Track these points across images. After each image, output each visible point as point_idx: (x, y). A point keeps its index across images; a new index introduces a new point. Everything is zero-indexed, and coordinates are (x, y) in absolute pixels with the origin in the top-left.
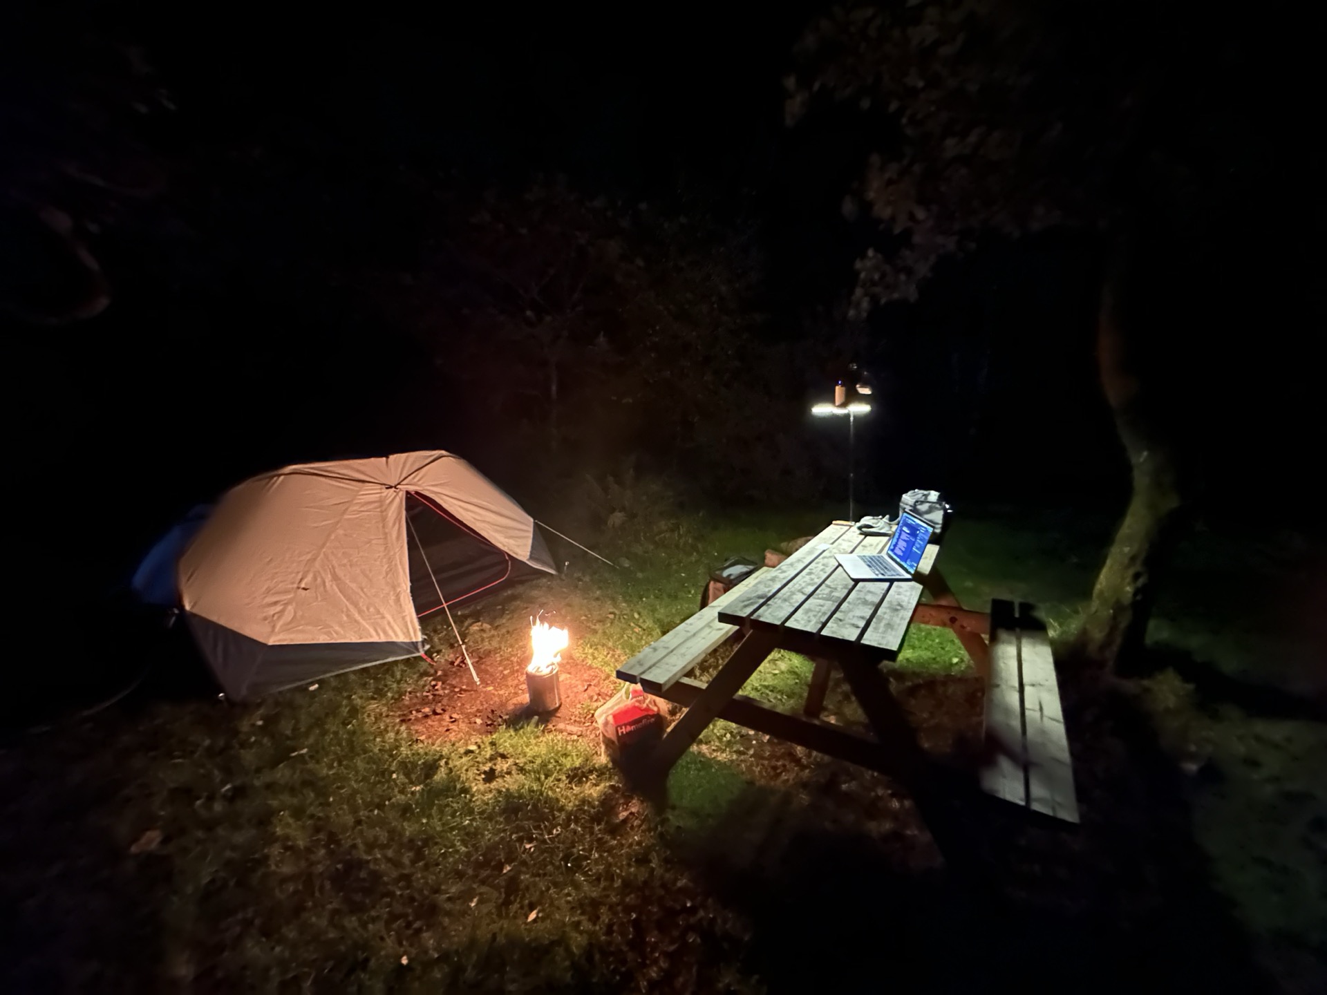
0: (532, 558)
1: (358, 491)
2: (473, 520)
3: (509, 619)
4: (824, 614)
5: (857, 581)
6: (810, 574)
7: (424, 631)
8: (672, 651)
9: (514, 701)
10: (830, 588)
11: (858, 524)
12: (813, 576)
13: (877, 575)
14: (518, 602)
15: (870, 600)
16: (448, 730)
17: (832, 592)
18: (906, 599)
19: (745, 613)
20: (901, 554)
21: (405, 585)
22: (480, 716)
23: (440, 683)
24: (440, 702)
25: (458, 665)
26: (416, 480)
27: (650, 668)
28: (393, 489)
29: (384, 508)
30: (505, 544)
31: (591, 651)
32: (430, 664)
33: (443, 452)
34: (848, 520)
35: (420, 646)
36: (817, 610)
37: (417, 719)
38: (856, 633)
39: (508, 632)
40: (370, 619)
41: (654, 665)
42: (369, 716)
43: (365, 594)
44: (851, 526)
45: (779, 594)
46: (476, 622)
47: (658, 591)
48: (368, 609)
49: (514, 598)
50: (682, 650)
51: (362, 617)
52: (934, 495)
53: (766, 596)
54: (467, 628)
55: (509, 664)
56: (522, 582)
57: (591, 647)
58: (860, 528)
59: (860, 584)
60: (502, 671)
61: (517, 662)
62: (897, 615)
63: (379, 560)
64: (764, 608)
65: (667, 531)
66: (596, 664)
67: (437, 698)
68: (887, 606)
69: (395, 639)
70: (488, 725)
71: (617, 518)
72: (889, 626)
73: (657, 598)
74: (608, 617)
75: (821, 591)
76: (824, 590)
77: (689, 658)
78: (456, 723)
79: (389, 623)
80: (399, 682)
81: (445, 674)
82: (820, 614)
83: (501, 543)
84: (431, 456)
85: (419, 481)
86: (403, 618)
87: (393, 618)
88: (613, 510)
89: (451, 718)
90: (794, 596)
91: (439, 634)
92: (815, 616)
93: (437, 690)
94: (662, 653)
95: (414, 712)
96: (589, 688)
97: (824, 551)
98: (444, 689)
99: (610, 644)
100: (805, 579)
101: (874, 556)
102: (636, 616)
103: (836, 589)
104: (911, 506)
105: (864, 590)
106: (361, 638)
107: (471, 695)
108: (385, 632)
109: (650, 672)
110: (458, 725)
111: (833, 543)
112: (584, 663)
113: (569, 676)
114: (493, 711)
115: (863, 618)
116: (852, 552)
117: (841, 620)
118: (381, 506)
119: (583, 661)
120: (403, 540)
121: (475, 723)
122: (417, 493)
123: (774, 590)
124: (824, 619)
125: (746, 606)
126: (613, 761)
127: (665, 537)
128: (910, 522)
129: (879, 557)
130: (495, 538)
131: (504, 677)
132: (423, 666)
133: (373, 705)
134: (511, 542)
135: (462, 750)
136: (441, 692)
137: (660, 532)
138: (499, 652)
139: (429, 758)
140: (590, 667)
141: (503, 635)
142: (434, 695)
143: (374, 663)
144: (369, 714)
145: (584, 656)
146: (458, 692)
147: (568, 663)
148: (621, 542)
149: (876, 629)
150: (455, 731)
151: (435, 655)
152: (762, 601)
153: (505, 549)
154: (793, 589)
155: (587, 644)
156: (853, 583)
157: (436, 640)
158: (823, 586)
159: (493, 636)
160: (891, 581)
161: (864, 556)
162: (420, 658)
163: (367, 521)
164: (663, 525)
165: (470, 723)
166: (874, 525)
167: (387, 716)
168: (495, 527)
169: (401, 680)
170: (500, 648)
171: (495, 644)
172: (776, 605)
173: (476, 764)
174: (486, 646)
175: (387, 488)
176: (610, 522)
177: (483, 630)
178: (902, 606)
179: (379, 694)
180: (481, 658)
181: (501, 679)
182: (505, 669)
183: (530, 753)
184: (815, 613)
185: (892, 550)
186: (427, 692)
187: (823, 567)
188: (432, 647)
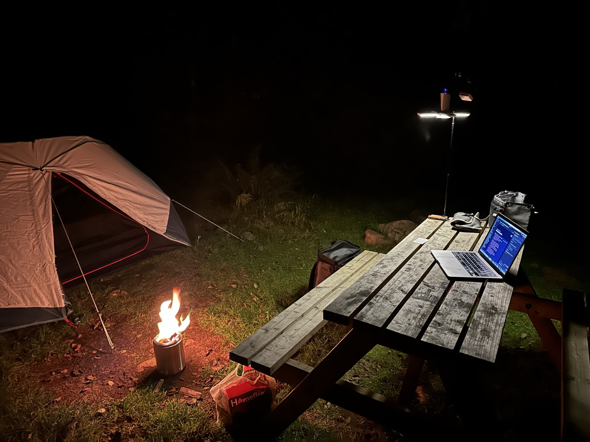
0: (167, 232)
1: (8, 172)
2: (115, 199)
3: (144, 287)
4: (423, 315)
5: (453, 280)
6: (409, 269)
7: (67, 297)
8: (282, 333)
9: (144, 364)
10: (429, 286)
11: (451, 219)
12: (412, 272)
13: (471, 274)
14: (154, 272)
15: (466, 302)
16: (82, 392)
17: (429, 291)
18: (499, 302)
19: (348, 312)
20: (494, 254)
21: (51, 257)
22: (112, 378)
23: (79, 346)
24: (78, 364)
25: (97, 328)
26: (61, 163)
27: (261, 350)
28: (39, 170)
29: (32, 187)
30: (145, 220)
31: (214, 318)
32: (72, 327)
33: (88, 138)
34: (441, 214)
35: (63, 312)
36: (417, 311)
37: (56, 380)
38: (454, 339)
39: (143, 299)
40: (17, 288)
41: (264, 347)
42: (12, 377)
43: (14, 266)
44: (444, 221)
45: (381, 292)
46: (115, 289)
47: (276, 263)
48: (16, 279)
49: (151, 267)
50: (291, 332)
51: (10, 285)
52: (521, 197)
53: (369, 293)
54: (107, 294)
55: (142, 329)
56: (159, 253)
57: (215, 314)
58: (453, 224)
59: (456, 283)
60: (136, 335)
61: (149, 327)
62: (492, 320)
63: (27, 234)
64: (366, 307)
65: (285, 211)
66: (218, 330)
67: (75, 360)
68: (482, 309)
69: (40, 306)
70: (119, 387)
71: (244, 199)
72: (486, 333)
73: (274, 269)
74: (231, 287)
75: (420, 289)
76: (422, 289)
77: (297, 340)
78: (90, 385)
79: (35, 291)
80: (42, 344)
81: (85, 337)
82: (419, 316)
83: (141, 219)
84: (77, 141)
85: (64, 163)
86: (49, 286)
87: (39, 286)
88: (241, 192)
89: (87, 379)
90: (395, 295)
91: (82, 299)
92: (414, 318)
93: (77, 352)
94: (273, 333)
95: (54, 373)
96: (211, 354)
97: (421, 246)
98: (83, 351)
99: (232, 312)
100: (404, 276)
101: (467, 253)
102: (256, 286)
103: (433, 288)
104: (502, 207)
105: (460, 290)
106: (9, 304)
107: (106, 357)
108: (31, 299)
109: (261, 355)
110: (92, 387)
111: (428, 238)
112: (208, 330)
113: (193, 341)
114: (124, 374)
115: (459, 322)
116: (446, 249)
117: (439, 324)
118: (29, 185)
119: (207, 327)
120: (49, 217)
121: (108, 384)
122: (62, 174)
123: (376, 287)
124: (423, 323)
125: (350, 304)
126: (226, 426)
127: (283, 215)
128: (503, 225)
129: (471, 254)
130: (136, 215)
131: (137, 341)
132: (67, 329)
133: (17, 367)
134: (150, 217)
135: (92, 413)
136: (80, 354)
137: (279, 212)
138: (134, 318)
139: (63, 421)
140: (213, 334)
141: (139, 301)
142: (74, 357)
143: (22, 327)
144: (13, 375)
145: (207, 323)
146: (95, 354)
147: (193, 329)
148: (246, 219)
149: (473, 336)
150: (89, 393)
151: (77, 319)
152: (365, 298)
153: (145, 224)
154: (393, 287)
155: (211, 312)
156: (449, 282)
157: (79, 305)
158: (422, 284)
159: (130, 302)
160: (483, 281)
161: (458, 253)
162: (64, 322)
163: (16, 200)
164: (281, 205)
165: (103, 385)
166: (467, 222)
167: (29, 377)
168: (135, 205)
169: (45, 343)
170: (135, 314)
171: (131, 310)
172: (378, 304)
173: (104, 427)
174: (123, 311)
175: (33, 170)
176: (238, 201)
177: (121, 297)
178: (496, 310)
179: (24, 355)
180: (117, 322)
181: (134, 343)
182: (138, 333)
183: (152, 418)
184: (414, 315)
185: (485, 249)
186: (68, 354)
187: (420, 263)
188: (75, 312)
